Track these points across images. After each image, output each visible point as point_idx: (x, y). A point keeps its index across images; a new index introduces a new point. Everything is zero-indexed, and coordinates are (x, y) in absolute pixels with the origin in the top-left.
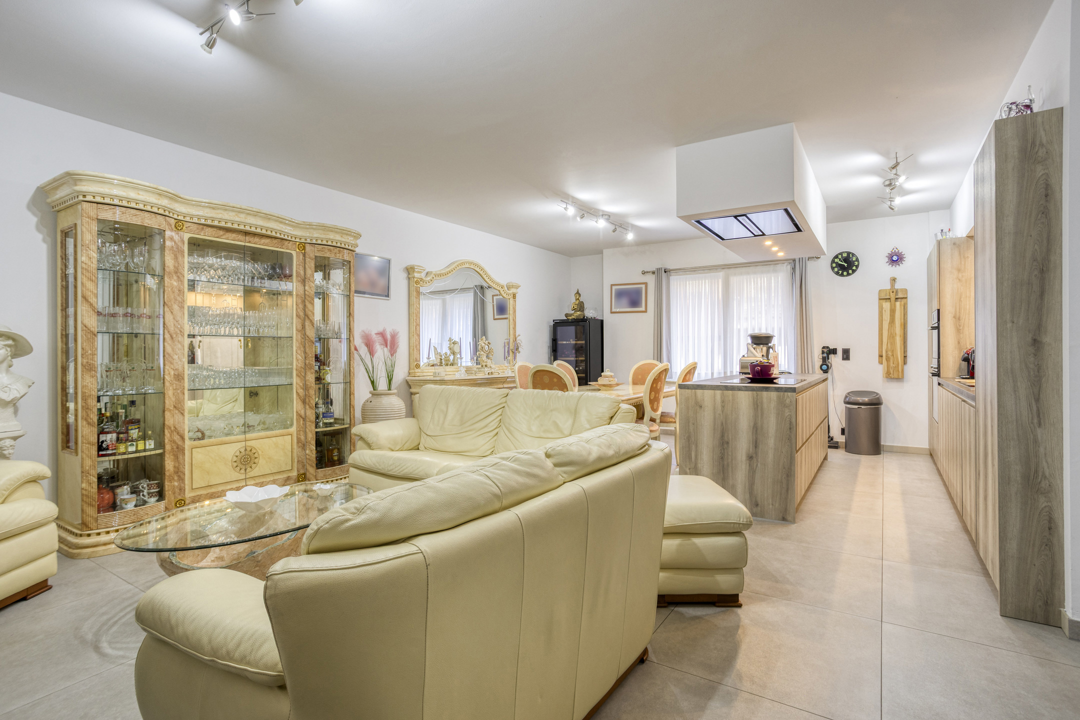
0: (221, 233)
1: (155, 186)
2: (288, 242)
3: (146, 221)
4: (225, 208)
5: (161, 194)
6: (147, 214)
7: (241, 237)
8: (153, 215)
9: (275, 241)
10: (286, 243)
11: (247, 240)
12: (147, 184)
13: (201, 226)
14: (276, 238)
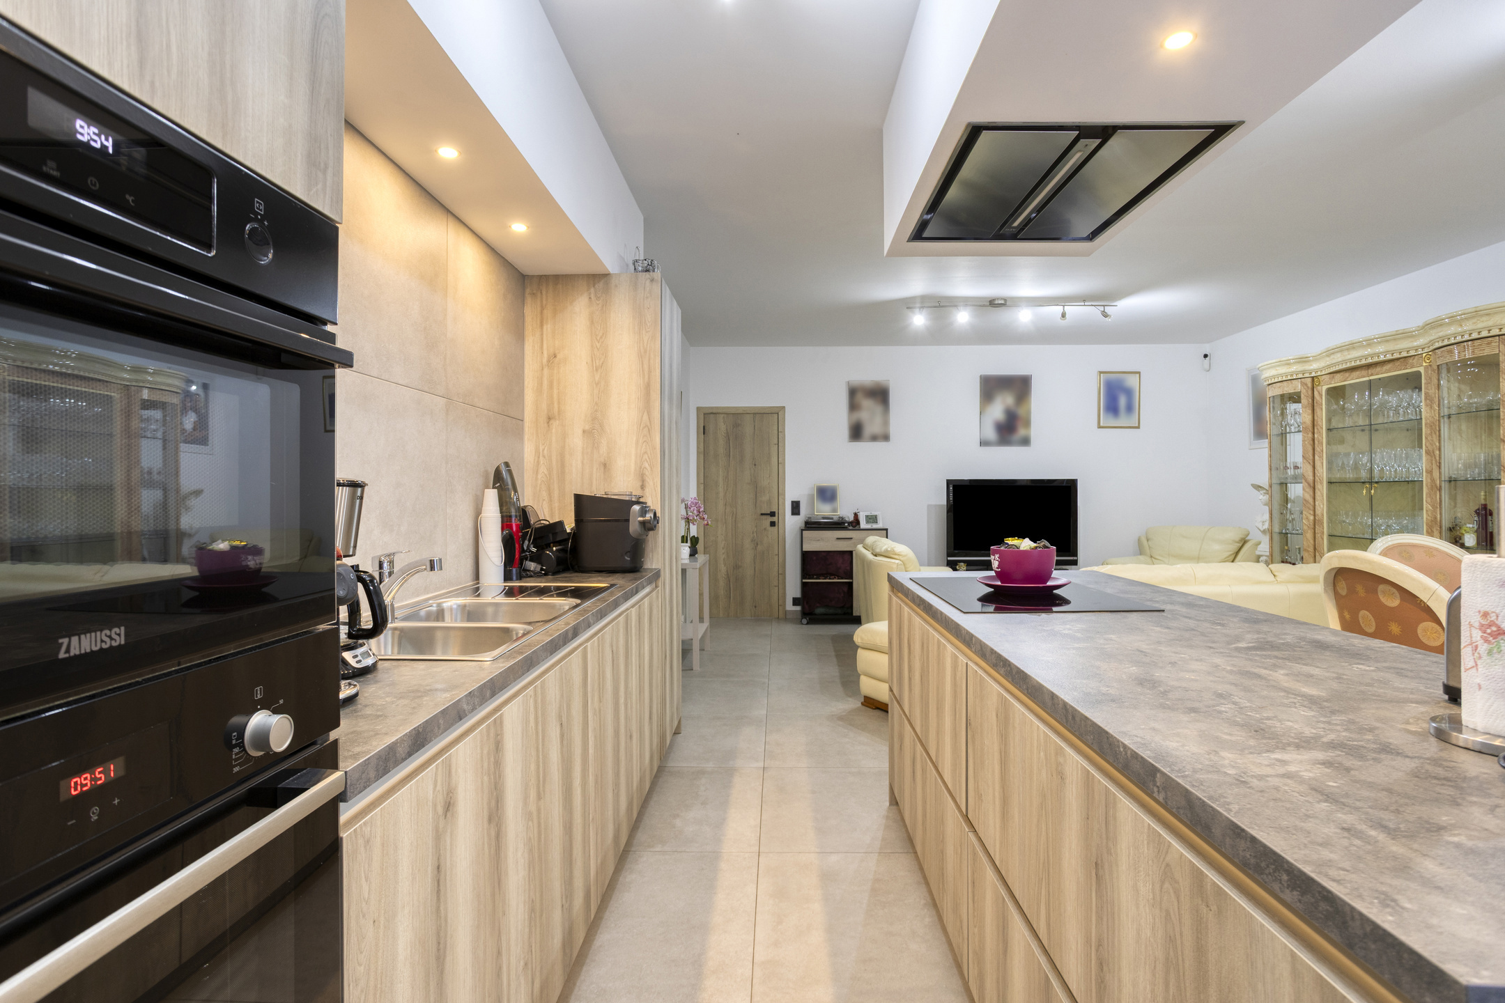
0: (1347, 374)
1: (1279, 360)
2: (1412, 358)
3: (1286, 389)
4: (1352, 346)
5: (1288, 364)
6: (1285, 383)
7: (1364, 372)
8: (1289, 382)
9: (1397, 363)
10: (1410, 360)
11: (1370, 373)
12: (1274, 361)
13: (1332, 375)
14: (1398, 359)
